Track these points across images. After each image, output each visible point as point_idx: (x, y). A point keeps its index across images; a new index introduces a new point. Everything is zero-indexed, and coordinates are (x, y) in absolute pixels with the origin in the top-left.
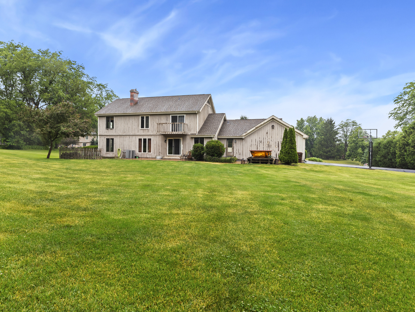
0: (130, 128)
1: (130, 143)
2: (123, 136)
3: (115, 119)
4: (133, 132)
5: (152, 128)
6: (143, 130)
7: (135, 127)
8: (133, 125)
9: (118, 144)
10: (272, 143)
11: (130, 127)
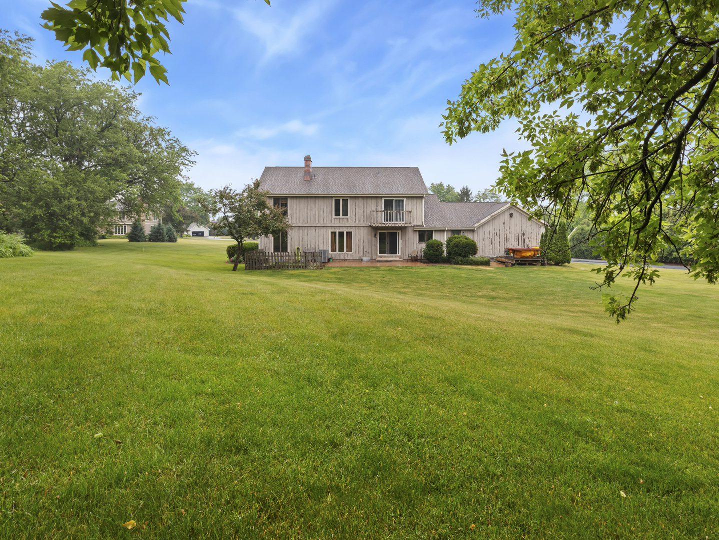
0: (317, 216)
1: (317, 239)
2: (303, 228)
3: (289, 201)
4: (322, 222)
5: (354, 216)
6: (338, 220)
7: (325, 214)
8: (322, 212)
9: (296, 240)
10: (510, 236)
11: (317, 214)
